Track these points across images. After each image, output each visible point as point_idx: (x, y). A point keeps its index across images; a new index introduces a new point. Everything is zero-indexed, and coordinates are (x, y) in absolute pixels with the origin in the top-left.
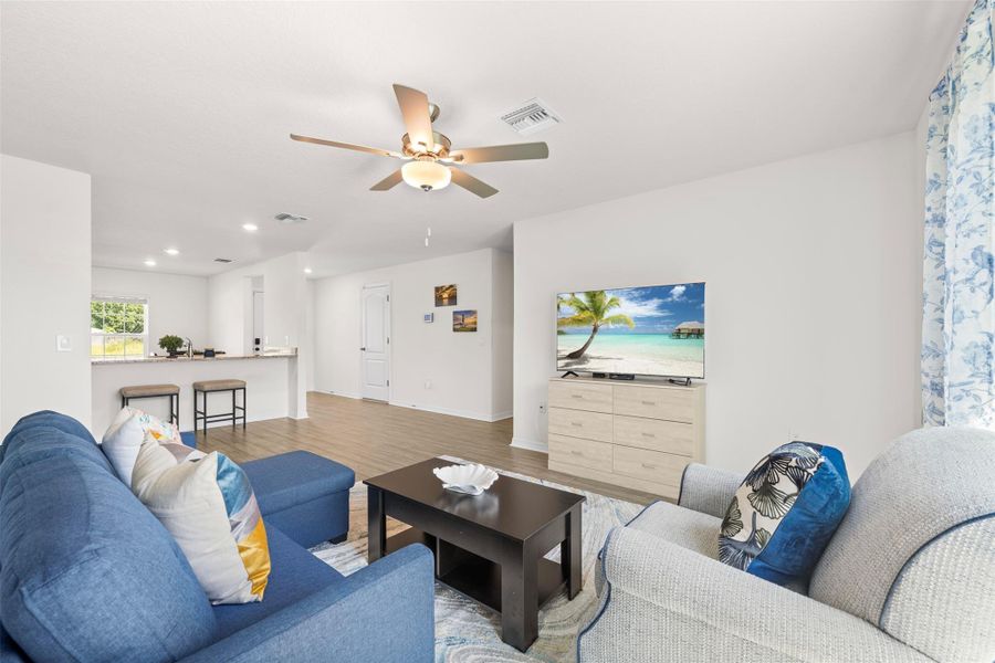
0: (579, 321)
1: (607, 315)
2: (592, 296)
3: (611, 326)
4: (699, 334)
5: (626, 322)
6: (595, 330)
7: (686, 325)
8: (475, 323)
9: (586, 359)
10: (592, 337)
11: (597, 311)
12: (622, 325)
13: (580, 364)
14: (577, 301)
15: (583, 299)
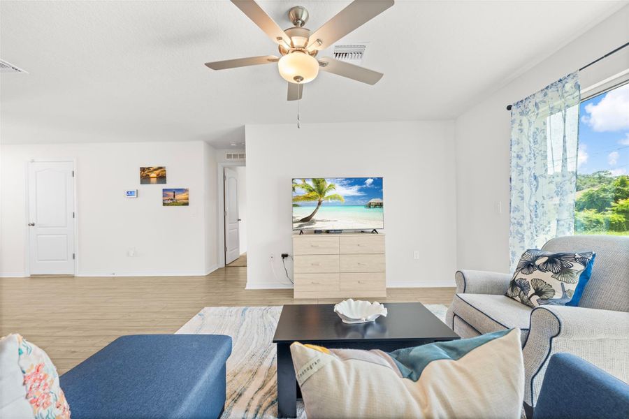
0: (308, 198)
1: (327, 194)
2: (318, 182)
3: (330, 201)
4: (381, 205)
5: (339, 199)
6: (319, 204)
7: (374, 201)
8: (188, 199)
9: (313, 222)
10: (317, 208)
11: (321, 192)
12: (337, 200)
13: (310, 225)
14: (307, 185)
15: (311, 184)
